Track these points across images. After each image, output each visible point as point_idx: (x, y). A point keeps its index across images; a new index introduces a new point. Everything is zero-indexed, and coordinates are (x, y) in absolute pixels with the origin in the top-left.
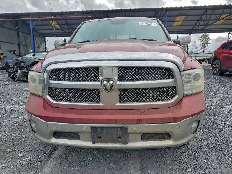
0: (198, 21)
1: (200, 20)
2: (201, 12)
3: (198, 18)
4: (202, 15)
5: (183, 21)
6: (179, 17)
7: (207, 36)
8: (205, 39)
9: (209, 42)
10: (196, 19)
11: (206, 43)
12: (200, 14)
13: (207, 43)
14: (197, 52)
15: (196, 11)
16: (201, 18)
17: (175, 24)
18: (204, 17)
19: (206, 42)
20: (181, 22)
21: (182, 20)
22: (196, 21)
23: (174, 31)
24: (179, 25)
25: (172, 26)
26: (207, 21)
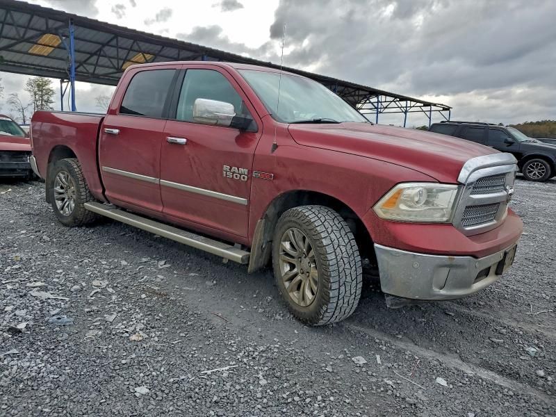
0: (92, 55)
1: (98, 53)
2: (103, 37)
3: (95, 47)
4: (104, 45)
5: (59, 47)
6: (52, 35)
7: (46, 83)
8: (42, 91)
9: (52, 99)
10: (89, 50)
11: (45, 101)
12: (99, 41)
13: (47, 102)
14: (24, 121)
15: (94, 32)
16: (100, 50)
17: (36, 49)
18: (109, 51)
19: (45, 98)
20: (53, 48)
21: (56, 45)
22: (88, 53)
23: (27, 67)
24: (46, 54)
25: (26, 53)
26: (121, 62)
